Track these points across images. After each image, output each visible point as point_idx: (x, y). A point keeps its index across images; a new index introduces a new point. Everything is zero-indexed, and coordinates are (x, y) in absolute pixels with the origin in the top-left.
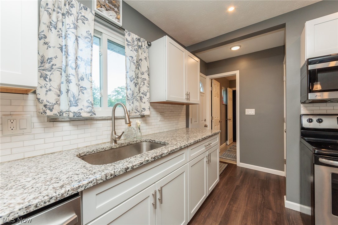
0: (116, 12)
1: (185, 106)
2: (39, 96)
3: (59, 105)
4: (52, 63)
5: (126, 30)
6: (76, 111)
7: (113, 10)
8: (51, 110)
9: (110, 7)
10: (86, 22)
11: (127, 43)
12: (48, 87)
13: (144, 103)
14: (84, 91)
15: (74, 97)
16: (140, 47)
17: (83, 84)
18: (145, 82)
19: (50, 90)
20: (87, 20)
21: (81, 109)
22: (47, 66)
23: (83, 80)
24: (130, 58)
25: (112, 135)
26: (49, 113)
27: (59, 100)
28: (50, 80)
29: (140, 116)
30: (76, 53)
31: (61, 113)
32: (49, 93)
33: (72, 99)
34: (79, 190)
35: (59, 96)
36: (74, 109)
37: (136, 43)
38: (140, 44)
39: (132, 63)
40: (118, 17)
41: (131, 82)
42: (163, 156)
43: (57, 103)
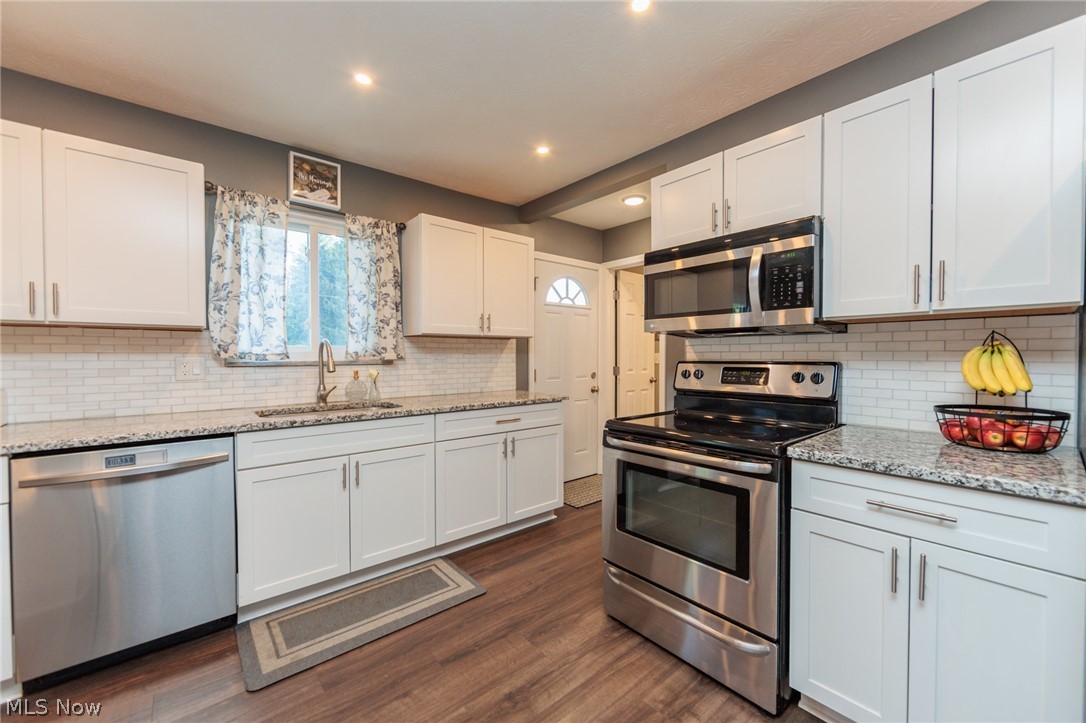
0: (329, 189)
1: (514, 341)
2: (212, 334)
3: (237, 344)
4: (228, 290)
5: (347, 215)
6: (259, 353)
7: (324, 186)
8: (226, 352)
9: (318, 185)
10: (276, 220)
11: (350, 235)
12: (223, 321)
13: (385, 338)
14: (273, 324)
15: (256, 333)
16: (379, 238)
17: (269, 313)
18: (388, 299)
19: (225, 326)
20: (278, 217)
21: (267, 350)
22: (223, 294)
23: (272, 306)
24: (356, 262)
25: (319, 389)
26: (223, 355)
27: (236, 338)
28: (225, 312)
29: (380, 362)
30: (261, 268)
31: (242, 356)
32: (224, 329)
33: (254, 336)
34: (232, 431)
35: (236, 333)
36: (257, 350)
37: (369, 232)
38: (379, 232)
39: (360, 270)
40: (334, 195)
41: (360, 300)
42: (363, 418)
43: (234, 342)
